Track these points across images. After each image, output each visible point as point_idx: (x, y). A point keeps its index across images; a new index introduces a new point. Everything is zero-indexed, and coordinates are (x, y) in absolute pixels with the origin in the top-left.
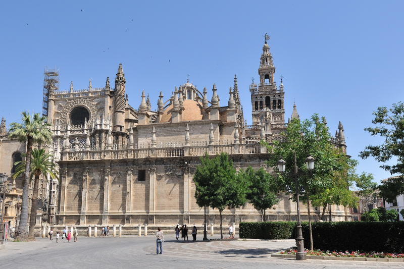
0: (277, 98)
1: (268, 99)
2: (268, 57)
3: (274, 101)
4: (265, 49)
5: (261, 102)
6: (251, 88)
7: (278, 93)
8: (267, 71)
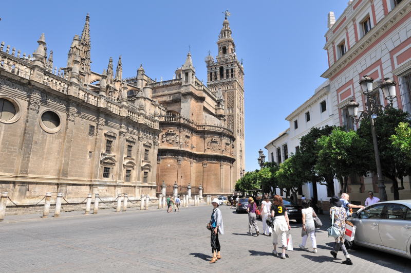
0: (230, 67)
1: (221, 69)
2: (226, 30)
3: (227, 70)
4: (224, 24)
5: (215, 73)
6: (207, 60)
7: (231, 63)
8: (224, 43)
